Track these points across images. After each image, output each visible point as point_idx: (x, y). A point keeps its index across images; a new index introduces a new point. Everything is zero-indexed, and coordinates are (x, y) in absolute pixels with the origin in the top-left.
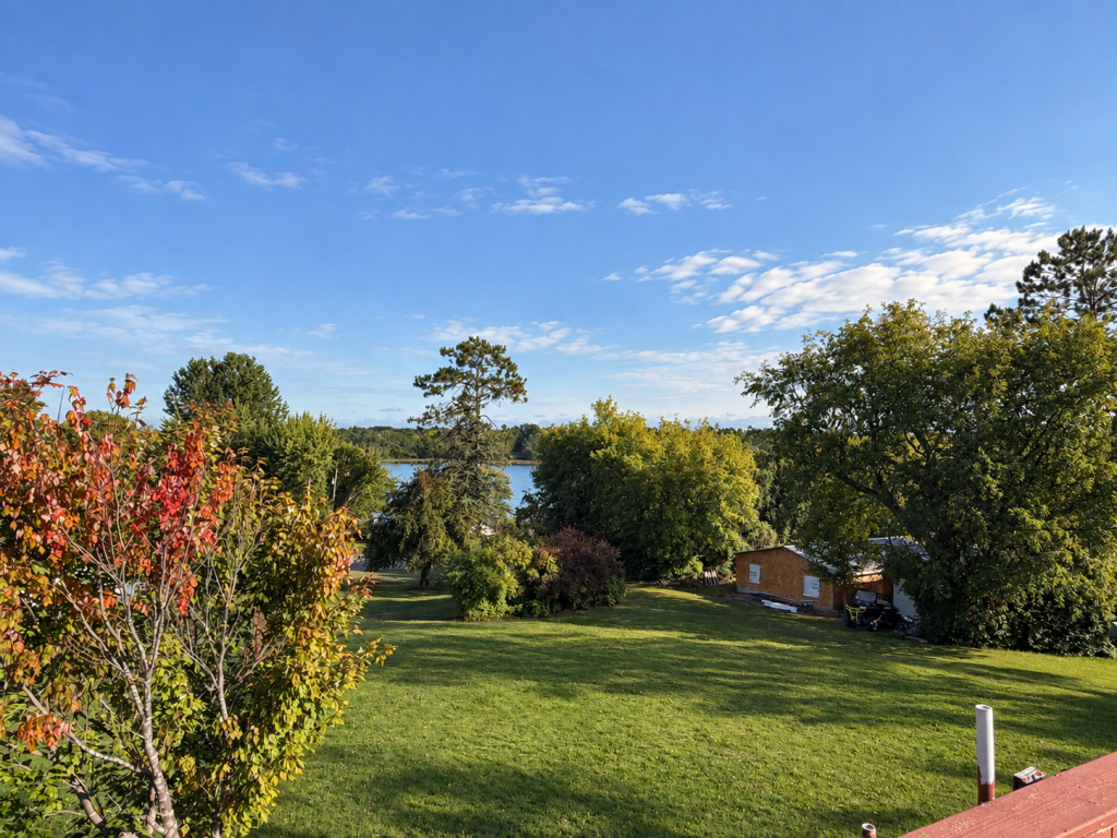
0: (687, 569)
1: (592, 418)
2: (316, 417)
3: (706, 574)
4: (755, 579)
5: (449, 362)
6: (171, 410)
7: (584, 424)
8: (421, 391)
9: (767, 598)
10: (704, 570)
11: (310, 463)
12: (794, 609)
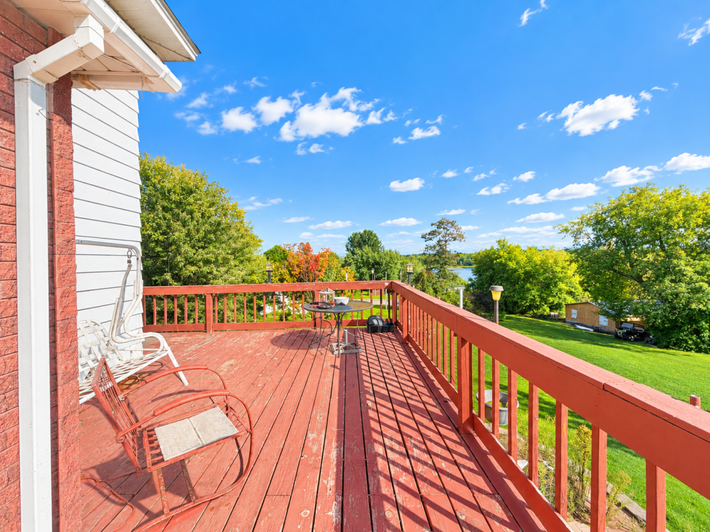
0: (541, 310)
1: (496, 246)
2: (393, 250)
3: (552, 313)
4: (574, 316)
5: (434, 228)
6: (348, 250)
7: (492, 248)
8: (424, 240)
9: (578, 324)
10: (550, 311)
11: (391, 267)
12: (592, 330)
